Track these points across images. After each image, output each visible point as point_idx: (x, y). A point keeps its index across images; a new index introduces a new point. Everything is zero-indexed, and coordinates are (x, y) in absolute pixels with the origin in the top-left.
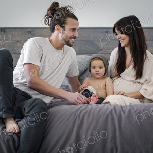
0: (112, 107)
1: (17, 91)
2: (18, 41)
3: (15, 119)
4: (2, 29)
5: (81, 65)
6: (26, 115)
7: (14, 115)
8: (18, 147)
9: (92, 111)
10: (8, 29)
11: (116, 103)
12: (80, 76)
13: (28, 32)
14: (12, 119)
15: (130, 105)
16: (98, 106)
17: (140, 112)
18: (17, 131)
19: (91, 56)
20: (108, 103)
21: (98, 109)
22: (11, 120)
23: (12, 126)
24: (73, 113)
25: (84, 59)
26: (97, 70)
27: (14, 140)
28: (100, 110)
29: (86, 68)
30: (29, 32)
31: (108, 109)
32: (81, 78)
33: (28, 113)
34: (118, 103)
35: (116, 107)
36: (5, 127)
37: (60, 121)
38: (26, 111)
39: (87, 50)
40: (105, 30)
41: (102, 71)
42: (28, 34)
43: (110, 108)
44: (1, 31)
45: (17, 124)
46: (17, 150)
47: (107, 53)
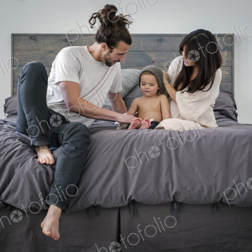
0: (167, 133)
1: (51, 112)
2: (51, 52)
3: (49, 147)
4: (32, 36)
5: (129, 81)
7: (49, 143)
9: (143, 137)
10: (39, 37)
12: (128, 94)
13: (63, 40)
15: (190, 131)
16: (149, 132)
17: (200, 140)
18: (51, 162)
19: (141, 69)
21: (150, 135)
22: (44, 148)
23: (45, 156)
24: (119, 140)
25: (132, 74)
26: (147, 87)
27: (47, 173)
28: (152, 137)
29: (134, 85)
30: (66, 40)
31: (162, 135)
32: (130, 96)
33: (66, 140)
35: (172, 133)
36: (37, 157)
37: (104, 149)
39: (136, 62)
40: (158, 38)
41: (155, 88)
42: (64, 42)
43: (165, 134)
44: (31, 38)
45: (52, 153)
47: (160, 66)
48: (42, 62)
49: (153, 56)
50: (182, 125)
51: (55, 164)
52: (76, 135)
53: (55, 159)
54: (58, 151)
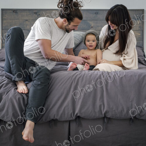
0: (101, 73)
2: (27, 20)
4: (14, 10)
5: (76, 39)
6: (33, 79)
8: (27, 104)
9: (85, 76)
10: (19, 11)
11: (103, 70)
12: (76, 48)
13: (34, 13)
14: (23, 82)
15: (115, 72)
16: (89, 72)
18: (26, 92)
20: (98, 69)
21: (90, 74)
22: (21, 83)
23: (22, 88)
24: (70, 77)
25: (79, 35)
26: (91, 43)
27: (23, 99)
28: (91, 75)
29: (80, 42)
30: (36, 13)
31: (97, 74)
33: (35, 78)
34: (105, 70)
35: (104, 73)
36: (17, 89)
37: (60, 84)
38: (34, 76)
39: (81, 27)
40: (95, 12)
42: (34, 15)
43: (99, 74)
44: (13, 12)
45: (27, 86)
46: (26, 106)
47: (97, 29)
48: (20, 27)
49: (92, 24)
50: (110, 68)
51: (28, 93)
52: (41, 74)
53: (28, 90)
54: (30, 85)
